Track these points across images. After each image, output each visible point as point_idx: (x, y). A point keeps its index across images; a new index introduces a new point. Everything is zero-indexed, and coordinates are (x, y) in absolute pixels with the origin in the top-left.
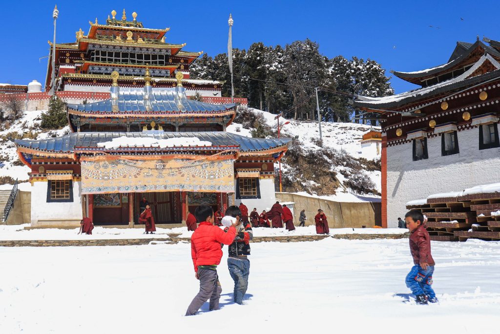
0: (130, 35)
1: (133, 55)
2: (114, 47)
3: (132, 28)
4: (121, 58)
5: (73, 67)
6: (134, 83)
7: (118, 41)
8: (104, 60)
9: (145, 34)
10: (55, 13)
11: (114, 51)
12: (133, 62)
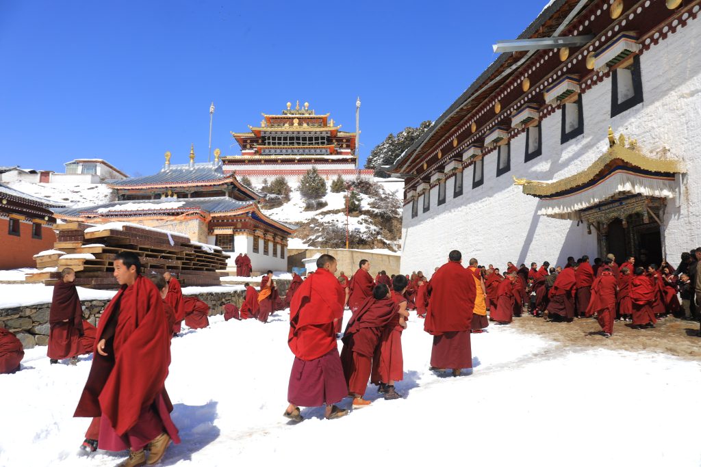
0: (296, 122)
1: (298, 138)
2: (282, 132)
3: (297, 116)
4: (288, 142)
5: (253, 151)
6: (279, 161)
7: (286, 127)
8: (274, 144)
9: (310, 121)
10: (212, 109)
11: (282, 136)
12: (299, 144)
